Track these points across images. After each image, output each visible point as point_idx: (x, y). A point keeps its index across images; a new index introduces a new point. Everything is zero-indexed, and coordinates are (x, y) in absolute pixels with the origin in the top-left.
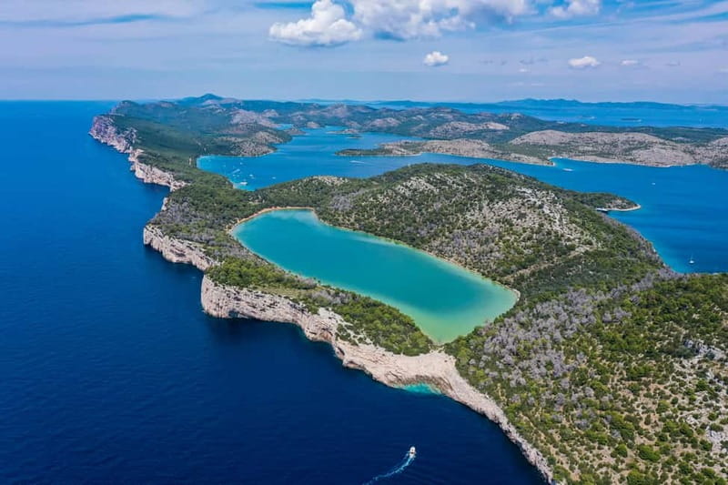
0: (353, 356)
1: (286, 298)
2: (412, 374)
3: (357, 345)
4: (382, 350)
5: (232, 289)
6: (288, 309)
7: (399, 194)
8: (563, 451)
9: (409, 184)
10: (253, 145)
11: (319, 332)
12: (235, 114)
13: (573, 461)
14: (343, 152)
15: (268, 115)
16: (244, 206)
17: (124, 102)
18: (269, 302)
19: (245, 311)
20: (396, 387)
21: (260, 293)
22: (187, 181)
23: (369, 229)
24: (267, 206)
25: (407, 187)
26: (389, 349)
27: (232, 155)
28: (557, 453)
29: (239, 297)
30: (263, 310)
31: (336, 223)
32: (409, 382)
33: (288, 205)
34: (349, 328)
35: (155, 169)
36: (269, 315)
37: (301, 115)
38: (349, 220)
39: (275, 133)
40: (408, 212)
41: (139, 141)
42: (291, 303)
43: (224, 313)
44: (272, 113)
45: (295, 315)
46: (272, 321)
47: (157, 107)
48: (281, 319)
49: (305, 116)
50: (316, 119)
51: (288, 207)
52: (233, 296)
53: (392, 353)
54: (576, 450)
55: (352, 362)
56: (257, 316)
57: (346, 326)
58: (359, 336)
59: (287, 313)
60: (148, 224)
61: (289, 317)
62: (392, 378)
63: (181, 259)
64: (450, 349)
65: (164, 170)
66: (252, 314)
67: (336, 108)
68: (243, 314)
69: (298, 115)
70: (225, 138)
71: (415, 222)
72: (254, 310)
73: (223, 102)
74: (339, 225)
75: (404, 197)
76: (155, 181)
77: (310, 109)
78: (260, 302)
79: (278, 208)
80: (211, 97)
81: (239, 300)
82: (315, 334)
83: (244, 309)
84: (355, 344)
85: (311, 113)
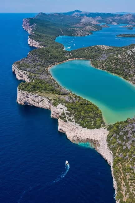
0: (62, 127)
1: (47, 98)
2: (85, 138)
3: (67, 122)
4: (78, 125)
5: (25, 93)
6: (48, 103)
7: (128, 54)
8: (127, 185)
9: (133, 50)
10: (82, 31)
11: (55, 114)
12: (82, 18)
13: (128, 191)
14: (120, 35)
15: (98, 19)
16: (61, 57)
17: (40, 13)
18: (40, 99)
19: (31, 103)
20: (75, 143)
21: (37, 95)
22: (44, 46)
23: (109, 70)
24: (71, 58)
25: (131, 51)
26: (81, 125)
27: (72, 35)
28: (124, 186)
29: (28, 96)
30: (38, 103)
31: (97, 66)
32: (82, 141)
33: (81, 57)
34: (67, 113)
35: (34, 41)
36: (40, 105)
37: (111, 19)
38: (102, 65)
39: (95, 26)
40: (129, 63)
41: (35, 29)
42: (48, 100)
43: (22, 103)
44: (99, 18)
45: (50, 106)
46: (41, 108)
47: (52, 15)
48: (44, 107)
49: (112, 19)
50: (117, 21)
51: (81, 59)
52: (25, 96)
53: (81, 127)
54: (133, 185)
55: (61, 129)
56: (35, 105)
57: (66, 113)
58: (70, 118)
59: (47, 105)
60: (14, 63)
61: (48, 107)
62: (75, 138)
63: (21, 79)
64: (110, 128)
65: (37, 41)
66: (33, 104)
67: (127, 16)
68: (30, 104)
69: (109, 19)
70: (72, 28)
71: (131, 67)
72: (34, 102)
73: (81, 13)
74: (98, 67)
75: (129, 56)
76: (34, 46)
77: (116, 16)
78: (37, 99)
79: (77, 59)
80: (77, 11)
81: (28, 98)
82: (54, 115)
83: (30, 102)
84: (66, 121)
85: (116, 18)
